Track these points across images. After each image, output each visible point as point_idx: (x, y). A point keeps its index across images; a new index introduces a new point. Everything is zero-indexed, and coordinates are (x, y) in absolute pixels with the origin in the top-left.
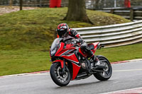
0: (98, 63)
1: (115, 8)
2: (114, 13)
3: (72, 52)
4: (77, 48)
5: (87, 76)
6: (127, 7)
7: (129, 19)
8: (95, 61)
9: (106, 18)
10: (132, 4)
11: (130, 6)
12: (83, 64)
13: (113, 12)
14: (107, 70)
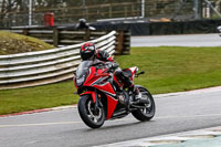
0: (140, 96)
1: (30, 26)
2: (28, 34)
3: (106, 80)
4: (111, 74)
5: (126, 114)
6: (48, 25)
7: (51, 43)
8: (136, 93)
9: (16, 42)
10: (55, 21)
11: (54, 24)
12: (121, 97)
13: (27, 32)
14: (149, 106)
